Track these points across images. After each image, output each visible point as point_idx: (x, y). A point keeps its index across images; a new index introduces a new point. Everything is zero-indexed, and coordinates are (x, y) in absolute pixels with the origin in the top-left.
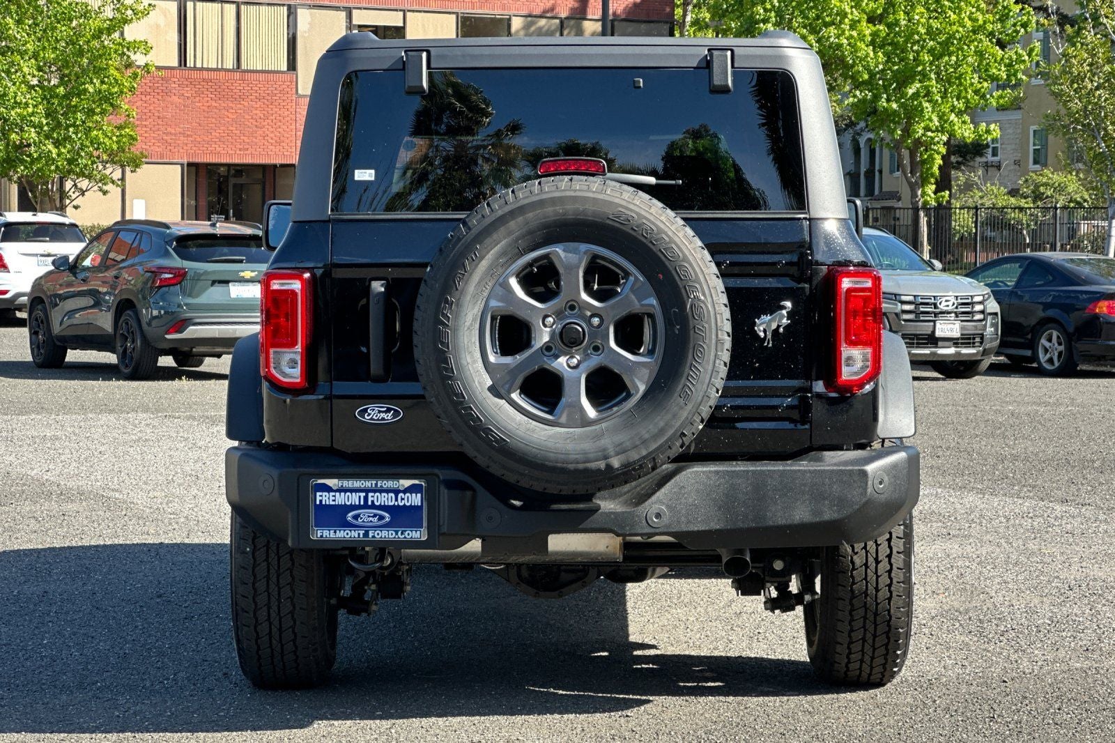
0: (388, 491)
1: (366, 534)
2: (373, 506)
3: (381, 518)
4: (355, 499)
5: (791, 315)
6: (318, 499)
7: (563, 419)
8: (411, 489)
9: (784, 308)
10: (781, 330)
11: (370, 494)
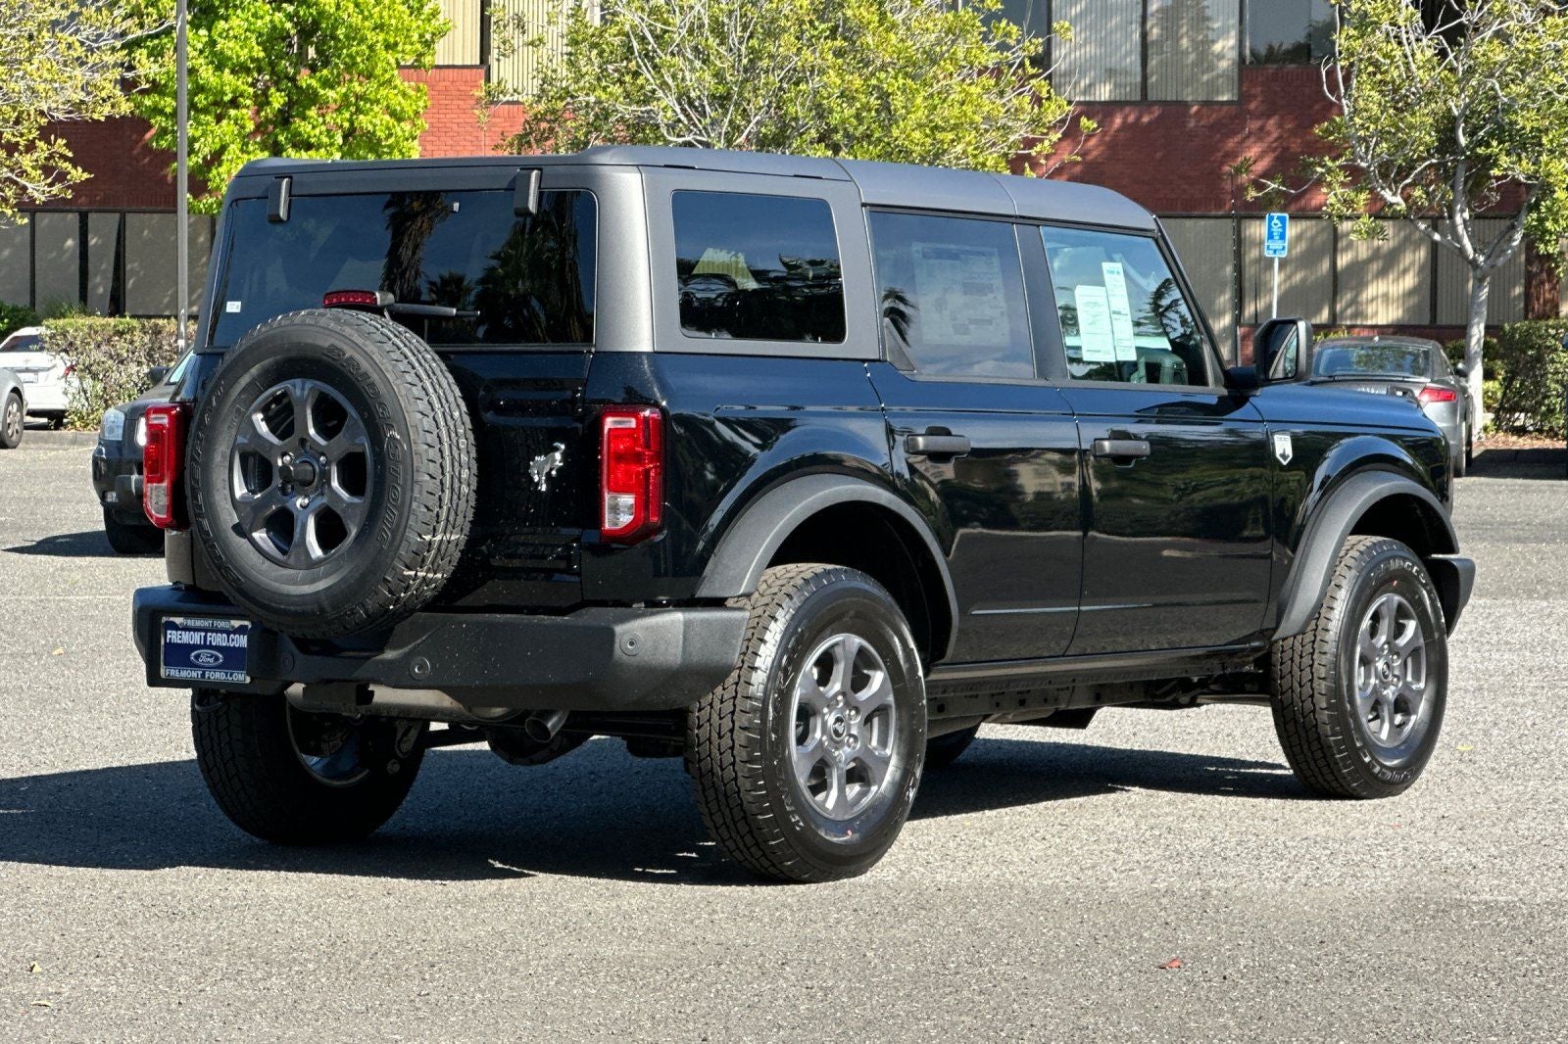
0: (222, 631)
1: (203, 675)
2: (211, 647)
3: (217, 659)
4: (196, 638)
5: (565, 455)
6: (169, 636)
7: (292, 561)
8: (241, 630)
9: (557, 449)
10: (554, 473)
11: (209, 634)
